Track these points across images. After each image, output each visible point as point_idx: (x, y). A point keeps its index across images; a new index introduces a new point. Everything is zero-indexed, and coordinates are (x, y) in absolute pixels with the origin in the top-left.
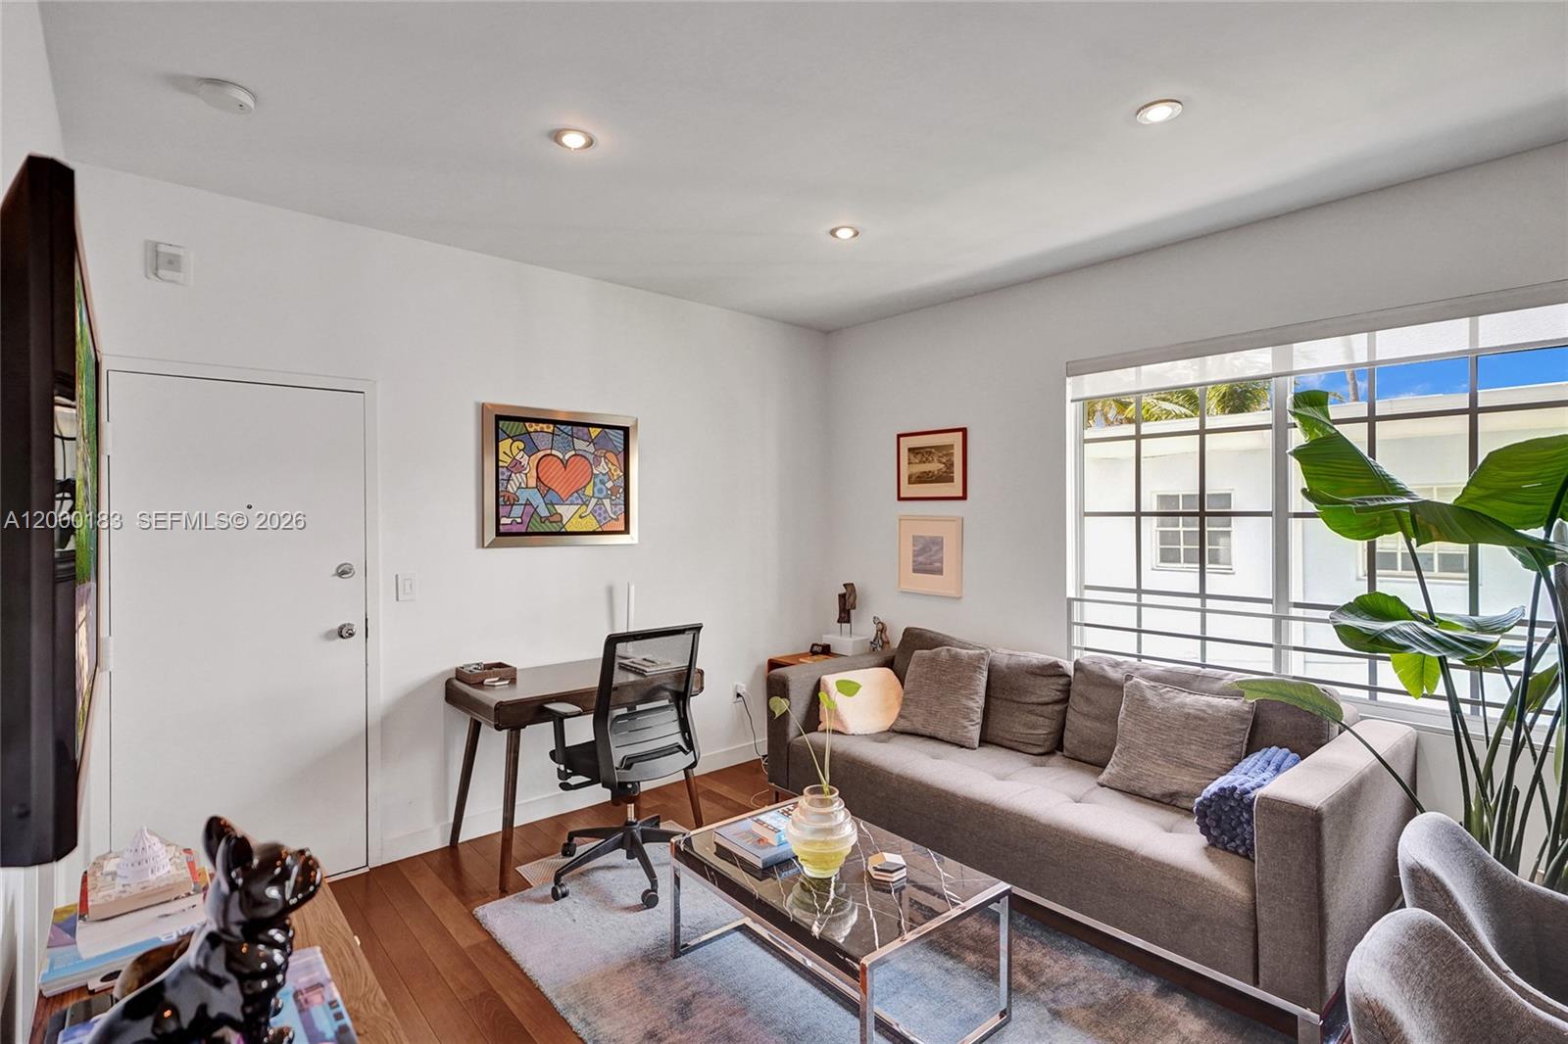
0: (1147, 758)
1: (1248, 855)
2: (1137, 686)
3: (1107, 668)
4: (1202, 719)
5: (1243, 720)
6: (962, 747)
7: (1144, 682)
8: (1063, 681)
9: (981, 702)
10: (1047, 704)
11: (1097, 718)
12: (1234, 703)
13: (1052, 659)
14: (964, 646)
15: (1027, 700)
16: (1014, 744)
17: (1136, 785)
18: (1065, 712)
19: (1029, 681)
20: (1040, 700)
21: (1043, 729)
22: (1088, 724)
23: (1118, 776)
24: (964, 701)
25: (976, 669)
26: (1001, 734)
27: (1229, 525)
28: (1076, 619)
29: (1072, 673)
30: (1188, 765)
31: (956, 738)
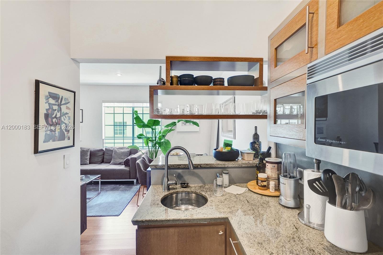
0: (117, 159)
1: (129, 166)
2: (115, 150)
3: (110, 148)
4: (124, 153)
5: (129, 152)
6: (85, 165)
7: (116, 149)
8: (103, 152)
9: (89, 157)
10: (101, 155)
11: (109, 156)
12: (128, 150)
13: (101, 148)
14: (84, 148)
15: (97, 155)
16: (96, 163)
17: (115, 163)
18: (104, 157)
19: (97, 152)
20: (100, 155)
21: (100, 159)
22: (108, 157)
23: (113, 163)
24: (86, 157)
25: (88, 152)
26: (93, 161)
27: (126, 128)
28: (104, 142)
29: (105, 150)
30: (122, 159)
31: (84, 163)
